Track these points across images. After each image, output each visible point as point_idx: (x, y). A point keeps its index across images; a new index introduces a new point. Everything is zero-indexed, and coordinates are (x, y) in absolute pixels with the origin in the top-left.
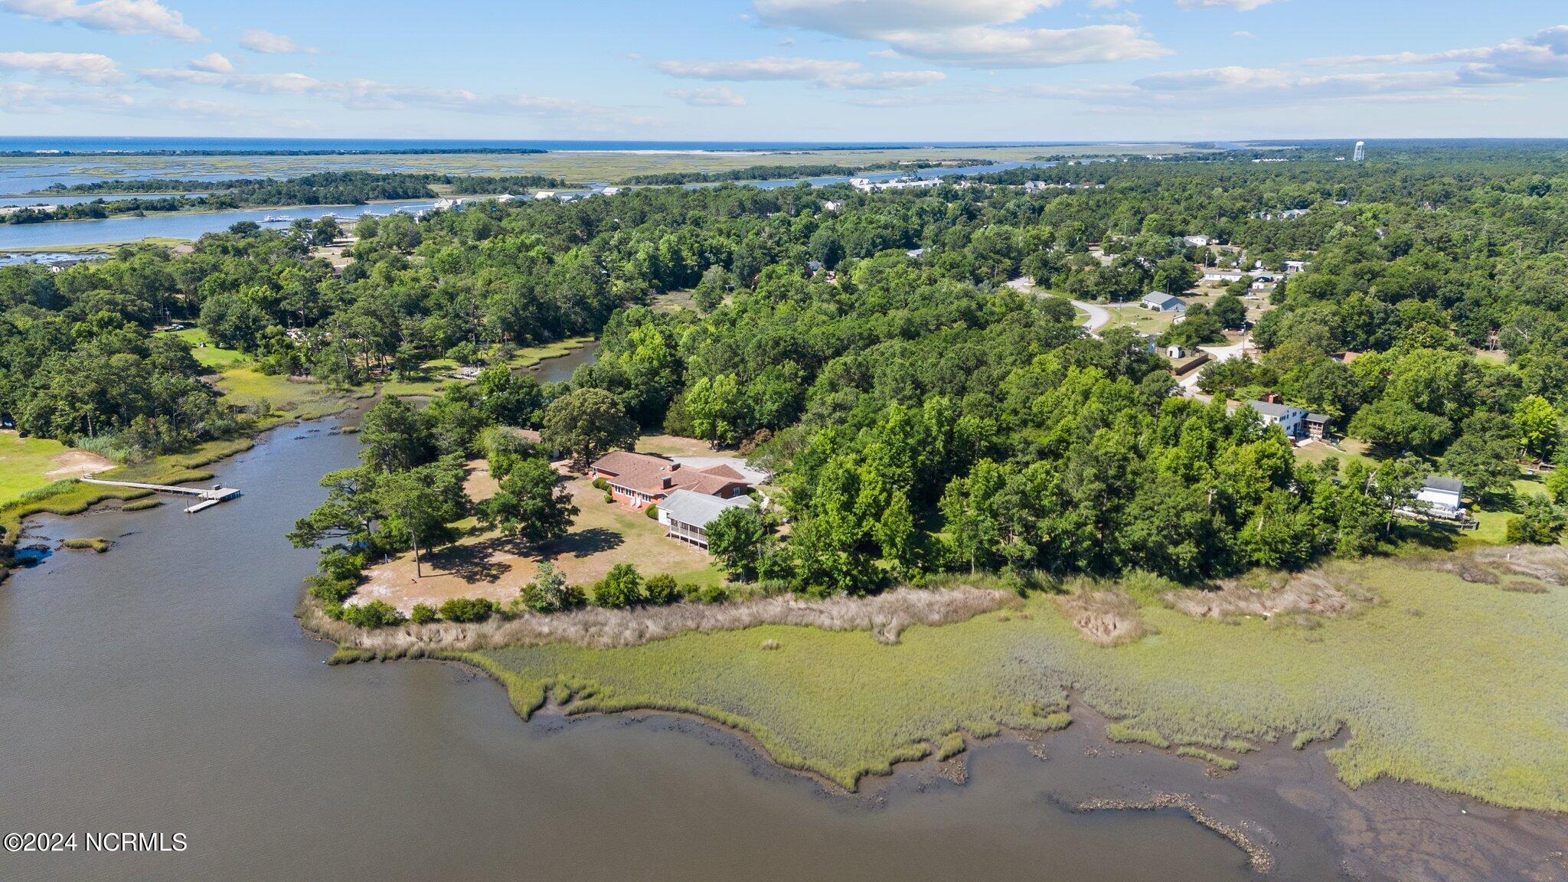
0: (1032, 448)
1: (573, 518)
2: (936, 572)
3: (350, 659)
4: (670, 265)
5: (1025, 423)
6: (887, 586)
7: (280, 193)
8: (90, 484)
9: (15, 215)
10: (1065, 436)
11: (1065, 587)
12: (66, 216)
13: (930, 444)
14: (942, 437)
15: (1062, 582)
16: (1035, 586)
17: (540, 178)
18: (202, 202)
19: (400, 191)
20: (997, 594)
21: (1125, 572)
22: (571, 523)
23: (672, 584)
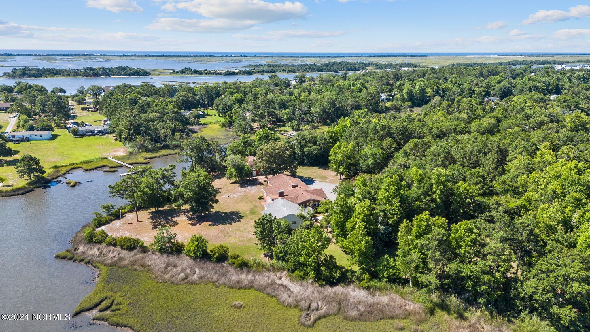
0: (501, 208)
1: (214, 205)
2: (380, 280)
3: (62, 256)
4: (418, 95)
5: (507, 191)
6: (343, 282)
7: (310, 68)
8: (110, 160)
9: (226, 73)
10: (526, 204)
11: (467, 314)
12: (240, 73)
13: (429, 195)
14: (438, 192)
15: (466, 310)
16: (444, 307)
17: (411, 64)
18: (284, 70)
19: (353, 68)
20: (412, 306)
21: (523, 315)
22: (213, 207)
23: (226, 251)
